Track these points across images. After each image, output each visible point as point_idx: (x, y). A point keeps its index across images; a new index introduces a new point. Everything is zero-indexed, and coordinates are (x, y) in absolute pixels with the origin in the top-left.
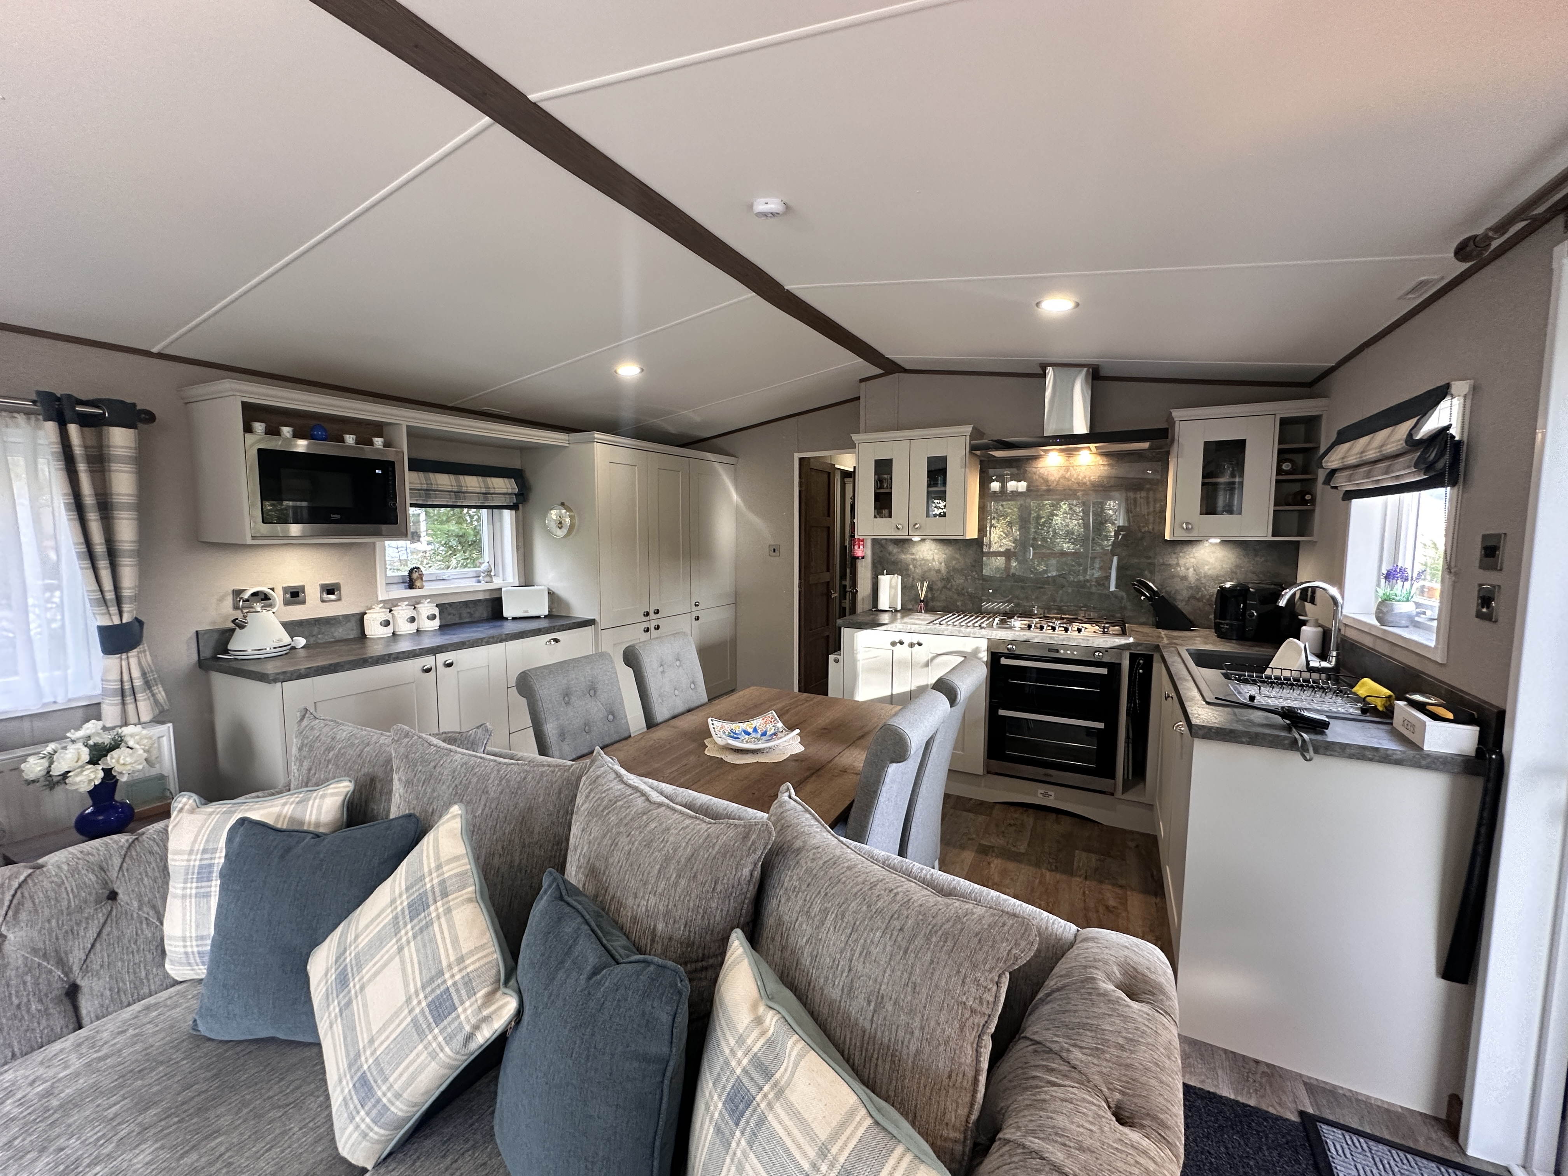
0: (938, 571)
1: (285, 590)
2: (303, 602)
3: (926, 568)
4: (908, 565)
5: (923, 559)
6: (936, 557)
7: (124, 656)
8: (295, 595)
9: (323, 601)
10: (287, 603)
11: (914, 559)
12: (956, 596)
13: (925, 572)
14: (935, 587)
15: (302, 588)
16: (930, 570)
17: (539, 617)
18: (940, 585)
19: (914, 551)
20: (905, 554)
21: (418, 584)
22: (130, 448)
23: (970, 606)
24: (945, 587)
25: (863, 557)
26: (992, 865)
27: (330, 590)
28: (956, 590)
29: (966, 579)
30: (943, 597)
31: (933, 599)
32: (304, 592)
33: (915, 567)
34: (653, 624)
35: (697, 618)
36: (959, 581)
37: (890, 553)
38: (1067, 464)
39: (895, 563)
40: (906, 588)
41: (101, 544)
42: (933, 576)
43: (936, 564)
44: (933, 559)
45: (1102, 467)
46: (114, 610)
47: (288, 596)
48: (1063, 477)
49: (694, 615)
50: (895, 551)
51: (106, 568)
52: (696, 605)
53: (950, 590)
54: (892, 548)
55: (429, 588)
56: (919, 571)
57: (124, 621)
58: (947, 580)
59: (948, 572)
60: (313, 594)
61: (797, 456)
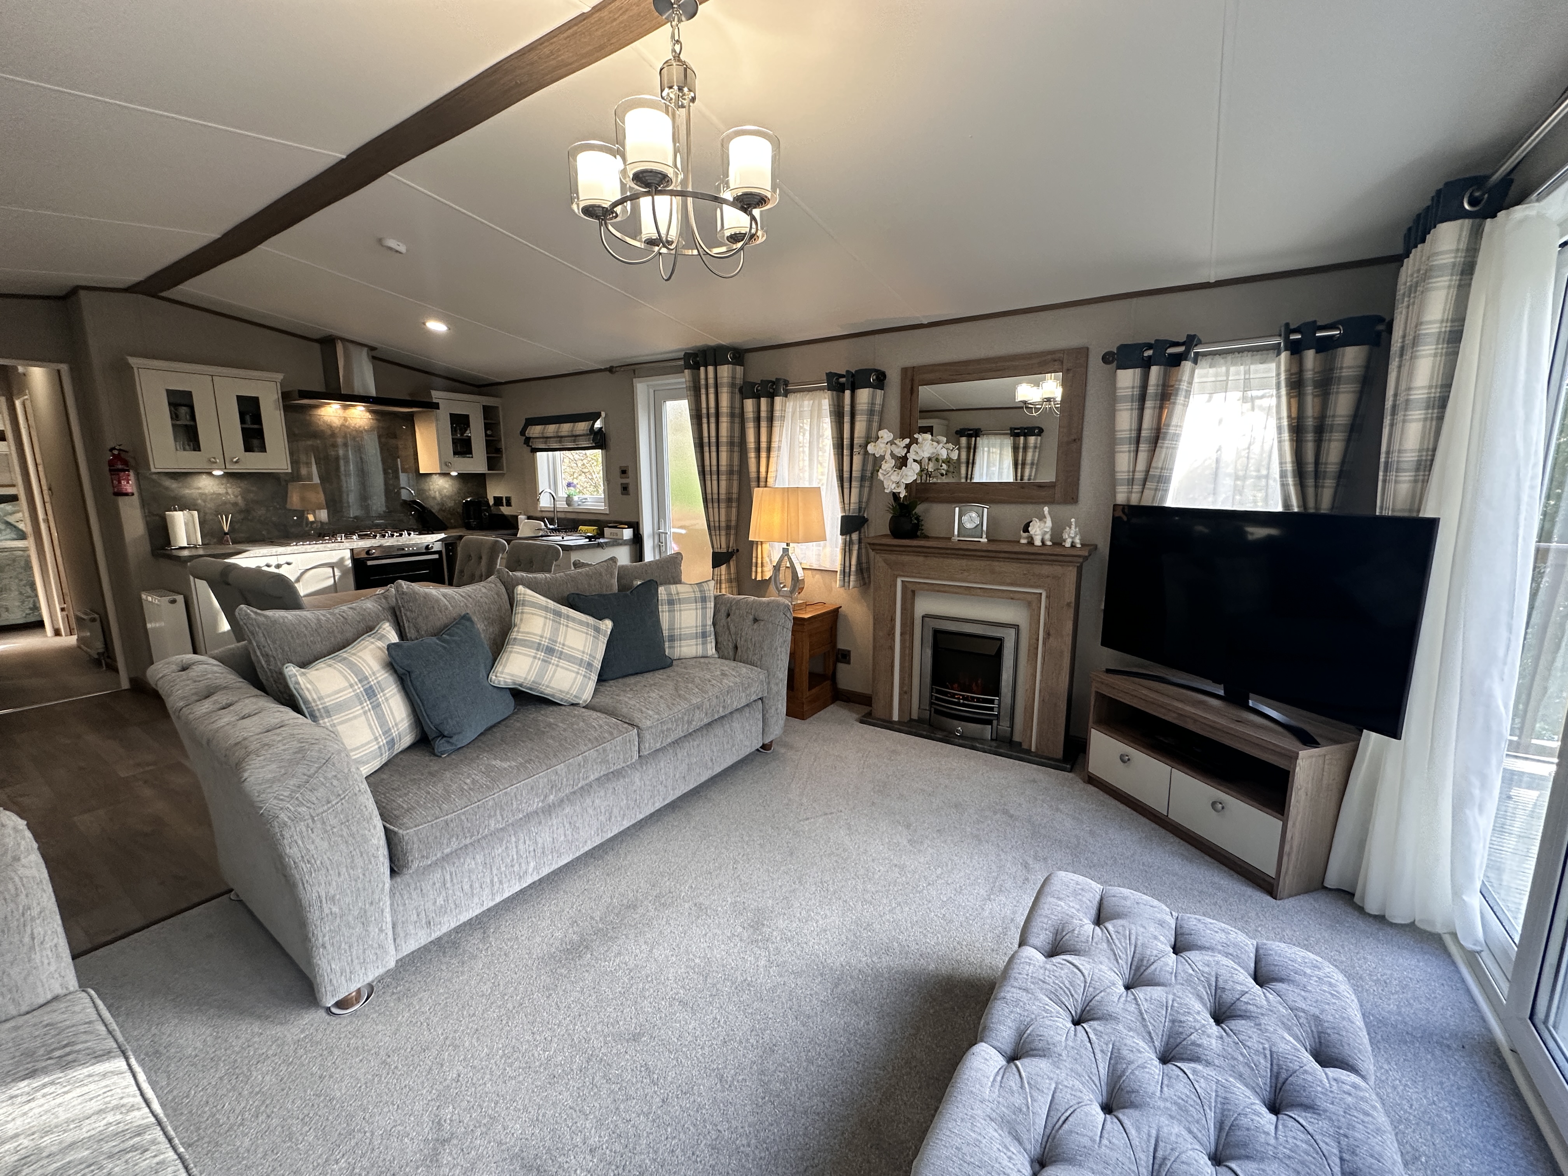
0: (235, 504)
3: (219, 502)
5: (214, 494)
6: (230, 491)
11: (202, 494)
12: (259, 526)
13: (219, 506)
20: (189, 488)
23: (276, 534)
24: (245, 519)
25: (132, 494)
28: (260, 520)
30: (245, 528)
33: (205, 501)
36: (260, 512)
38: (343, 416)
39: (178, 498)
44: (225, 492)
45: (369, 420)
48: (343, 425)
53: (251, 521)
54: (170, 483)
56: (210, 505)
58: (247, 511)
59: (249, 505)
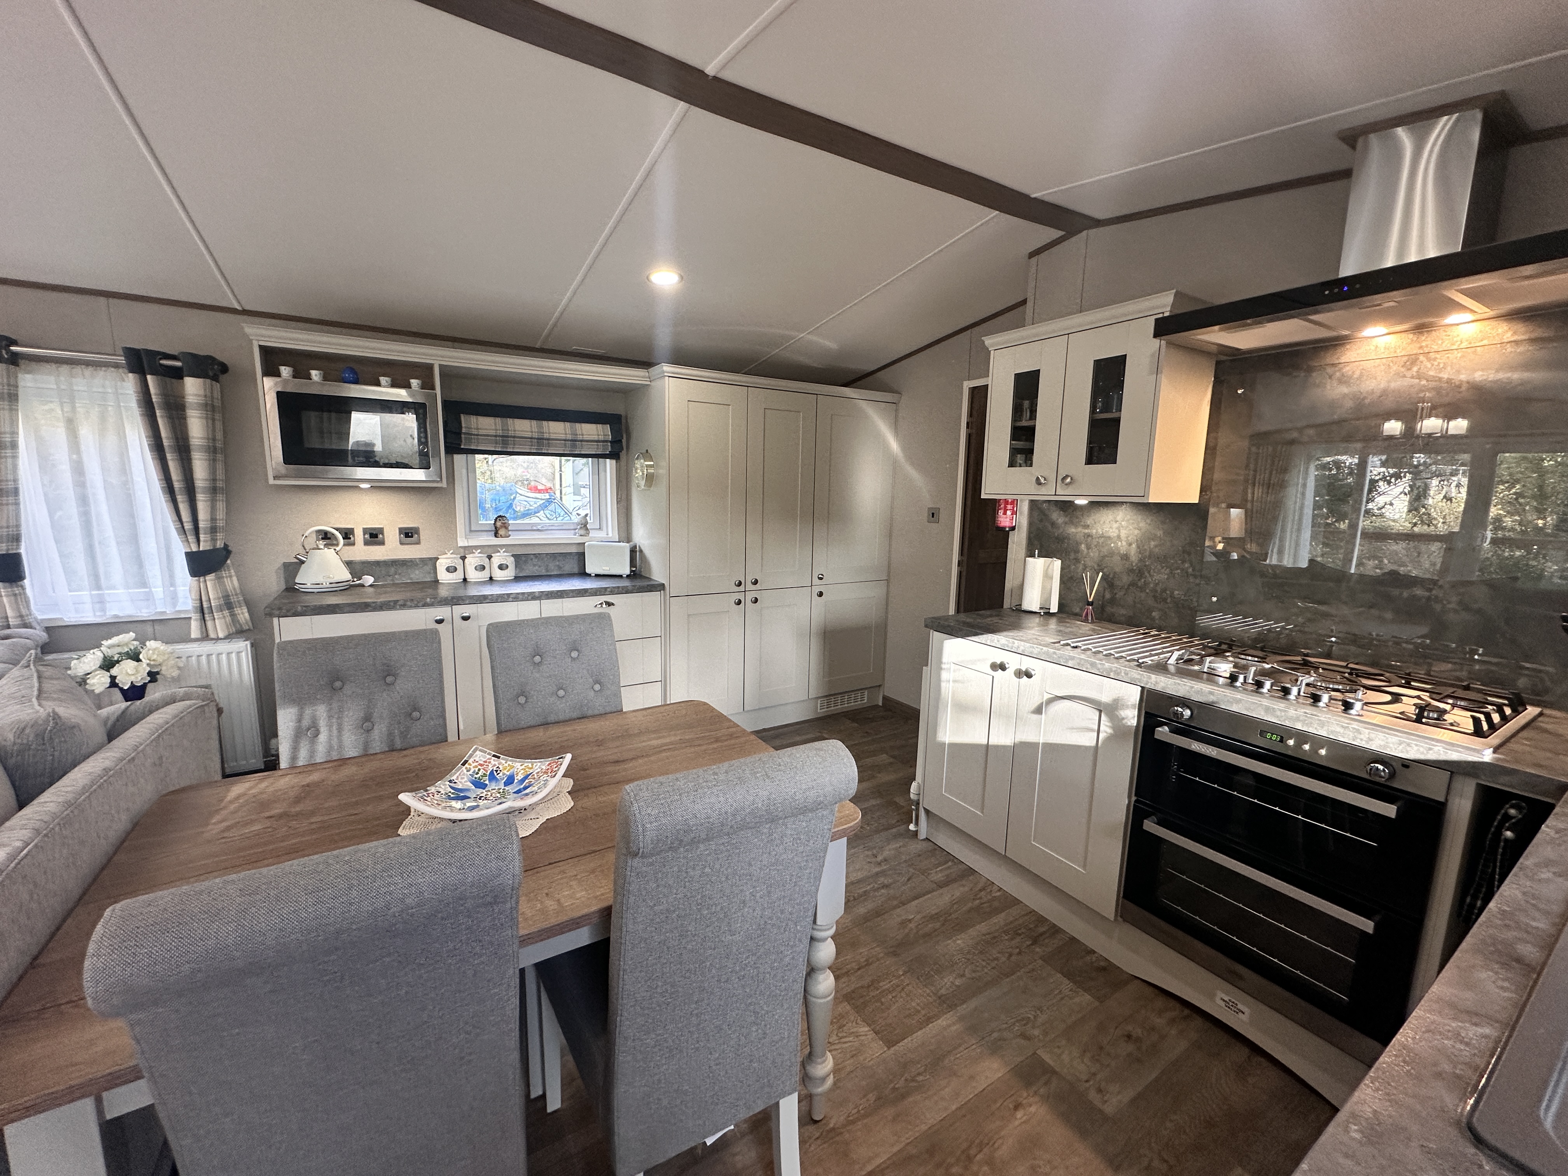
0: (1125, 557)
1: (365, 531)
2: (382, 543)
3: (1105, 550)
4: (1078, 544)
5: (1102, 536)
6: (1123, 533)
7: (202, 579)
8: (374, 536)
9: (402, 544)
10: (366, 543)
11: (1089, 536)
12: (1151, 602)
13: (1104, 557)
14: (1118, 583)
15: (381, 531)
16: (1111, 554)
17: (621, 576)
18: (1126, 579)
19: (1089, 521)
21: (502, 532)
22: (199, 396)
23: (1175, 621)
24: (1133, 584)
25: (1013, 528)
26: (1019, 1114)
27: (408, 534)
28: (1154, 590)
29: (1172, 574)
30: (1130, 599)
31: (1113, 601)
32: (383, 534)
33: (1085, 547)
34: (750, 596)
35: (821, 594)
36: (1159, 576)
37: (1053, 524)
38: (1414, 349)
39: (1061, 539)
40: (1068, 581)
41: (178, 481)
42: (1117, 565)
43: (1122, 546)
44: (1119, 537)
45: (1509, 348)
46: (192, 538)
47: (367, 536)
49: (816, 590)
50: (1060, 521)
51: (183, 502)
52: (821, 579)
53: (1142, 589)
54: (1057, 517)
55: (515, 539)
56: (1094, 554)
57: (201, 549)
58: (1139, 572)
59: (1140, 560)
60: (392, 536)
61: (967, 385)
